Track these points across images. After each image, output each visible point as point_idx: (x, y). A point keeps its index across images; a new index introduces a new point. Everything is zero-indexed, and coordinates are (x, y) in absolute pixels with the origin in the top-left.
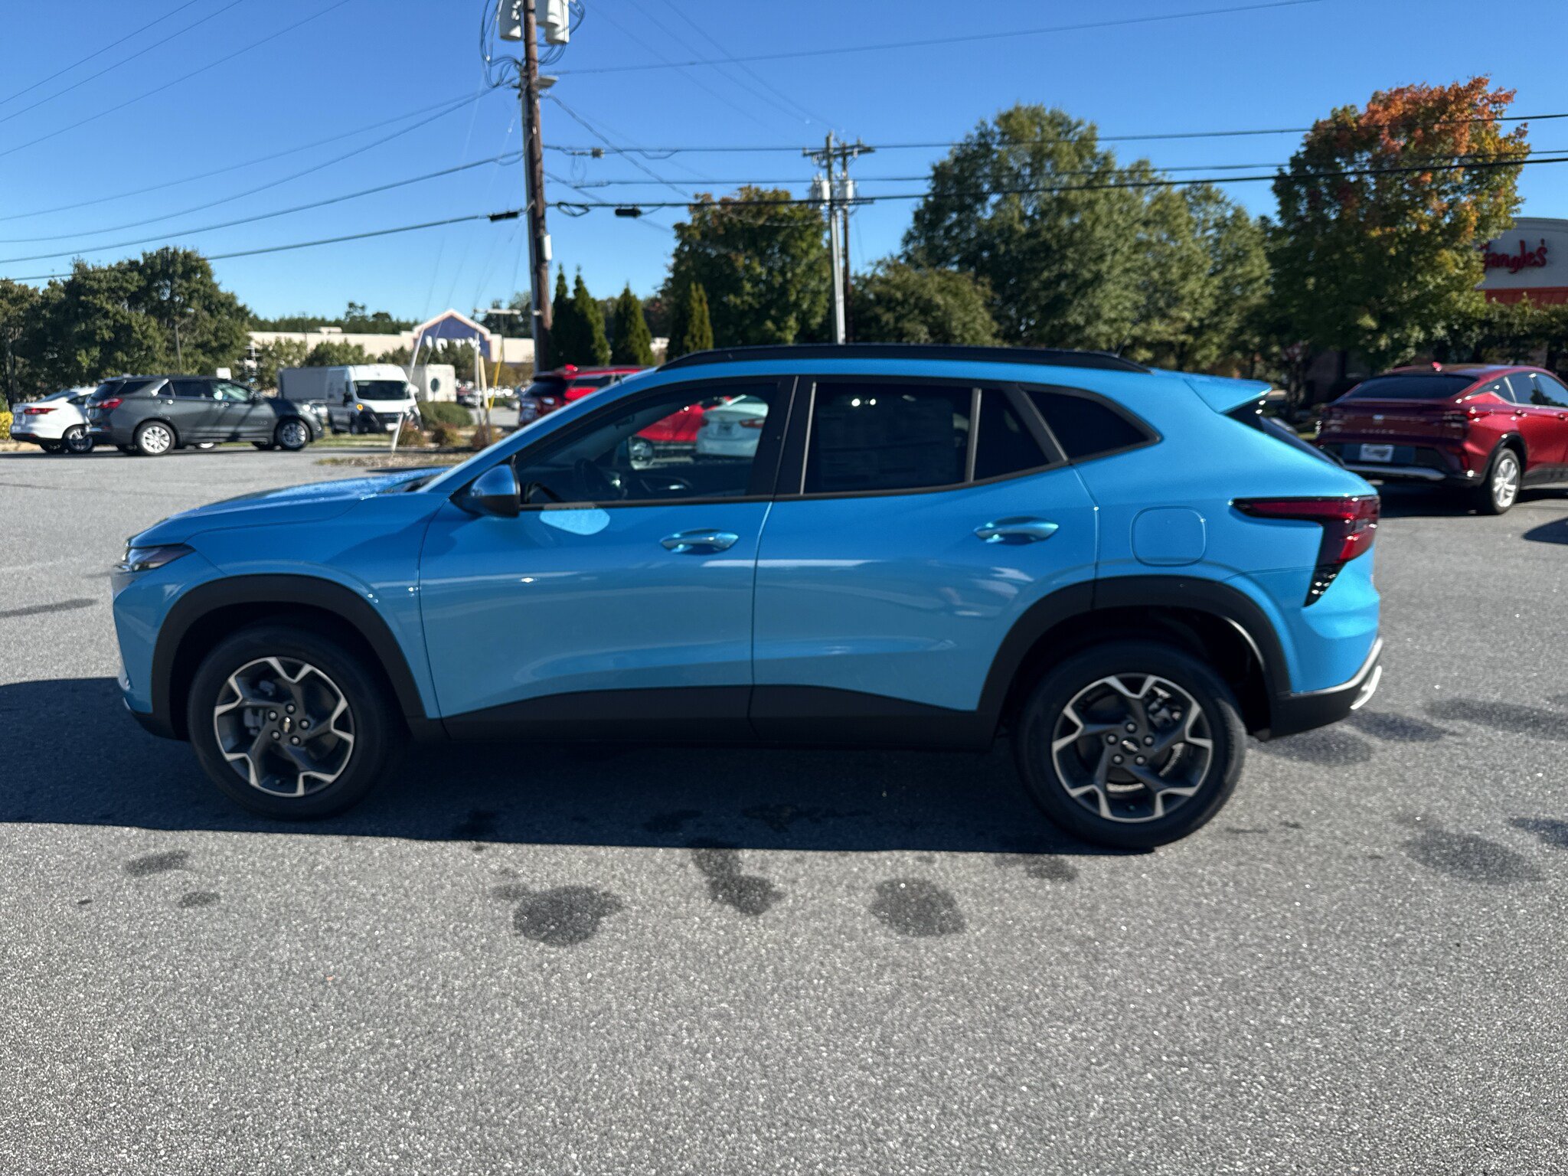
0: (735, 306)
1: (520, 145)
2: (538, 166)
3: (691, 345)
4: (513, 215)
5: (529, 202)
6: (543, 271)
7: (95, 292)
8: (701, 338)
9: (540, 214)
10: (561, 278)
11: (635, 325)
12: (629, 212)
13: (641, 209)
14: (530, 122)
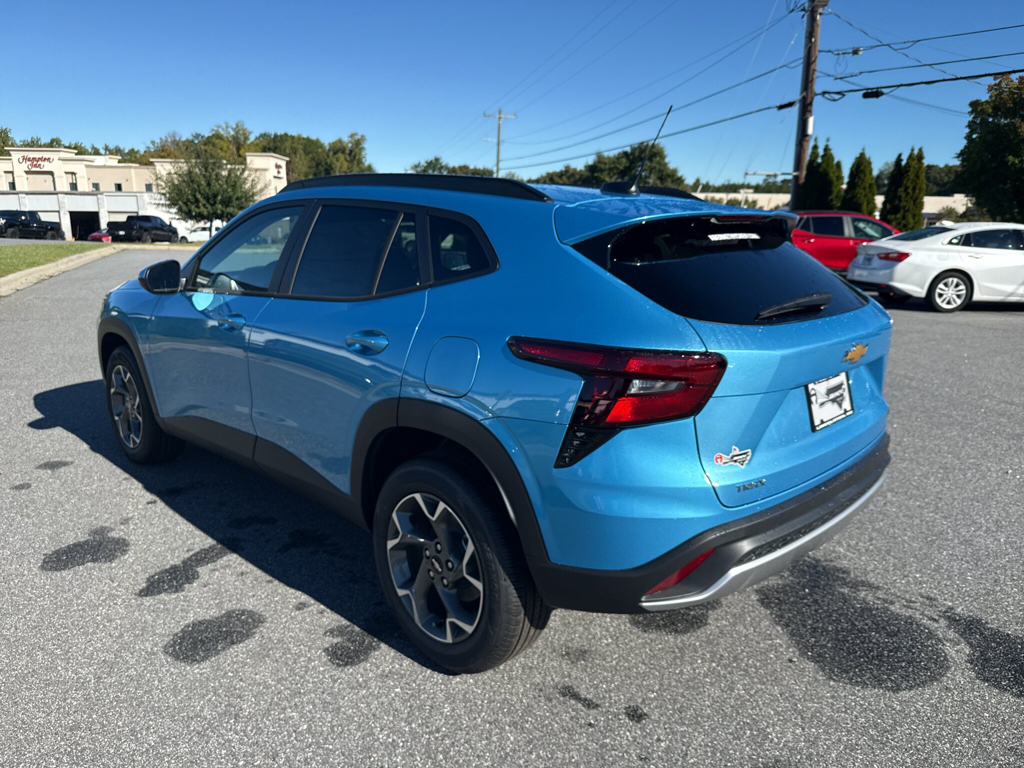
0: (1013, 163)
1: (801, 53)
2: (812, 67)
3: (903, 195)
4: (790, 104)
5: (802, 92)
6: (805, 143)
7: (602, 171)
8: (914, 189)
9: (808, 102)
10: (815, 147)
11: (863, 180)
12: (873, 94)
13: (884, 90)
14: (811, 33)
